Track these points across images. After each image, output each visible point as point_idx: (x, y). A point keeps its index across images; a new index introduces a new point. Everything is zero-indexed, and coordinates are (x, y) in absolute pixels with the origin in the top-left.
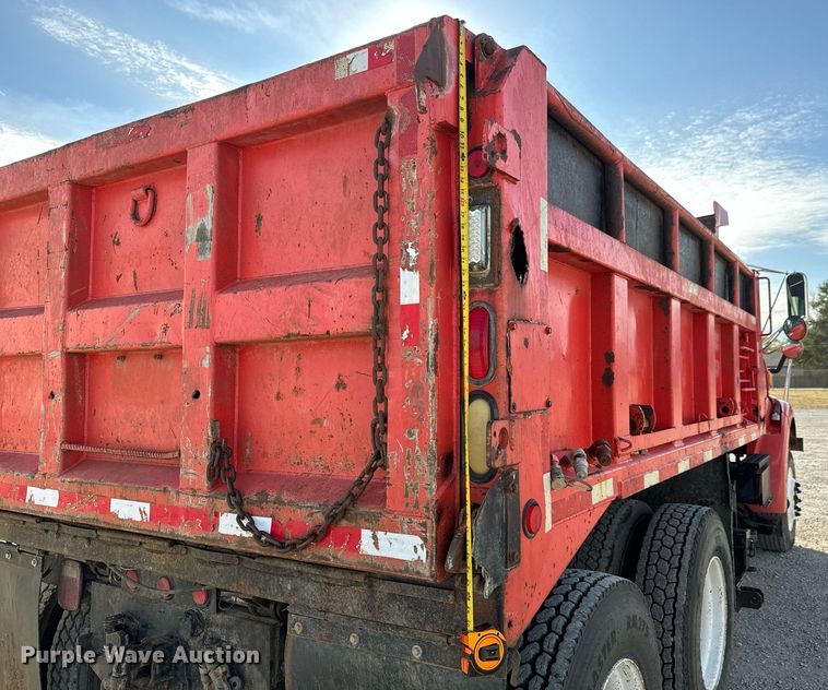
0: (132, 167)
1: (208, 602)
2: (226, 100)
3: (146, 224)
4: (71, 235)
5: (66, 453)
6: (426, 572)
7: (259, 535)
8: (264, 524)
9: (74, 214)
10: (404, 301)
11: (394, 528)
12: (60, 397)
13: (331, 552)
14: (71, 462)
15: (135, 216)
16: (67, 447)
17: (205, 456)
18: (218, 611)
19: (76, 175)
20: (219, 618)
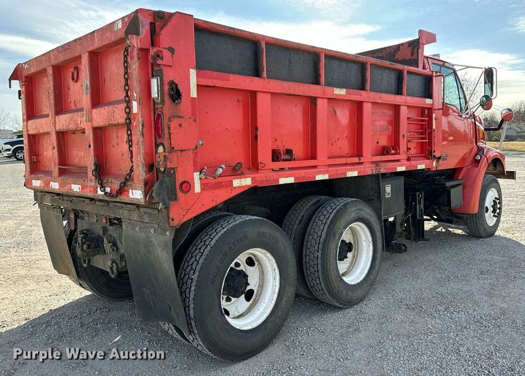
0: (68, 60)
1: (106, 222)
2: (89, 36)
3: (76, 82)
4: (54, 86)
5: (60, 169)
6: (142, 202)
7: (106, 193)
8: (108, 190)
9: (55, 78)
10: (134, 112)
11: (136, 189)
12: (56, 149)
13: (123, 198)
14: (62, 172)
15: (73, 79)
16: (60, 167)
17: (93, 168)
18: (110, 225)
19: (54, 62)
20: (110, 228)
